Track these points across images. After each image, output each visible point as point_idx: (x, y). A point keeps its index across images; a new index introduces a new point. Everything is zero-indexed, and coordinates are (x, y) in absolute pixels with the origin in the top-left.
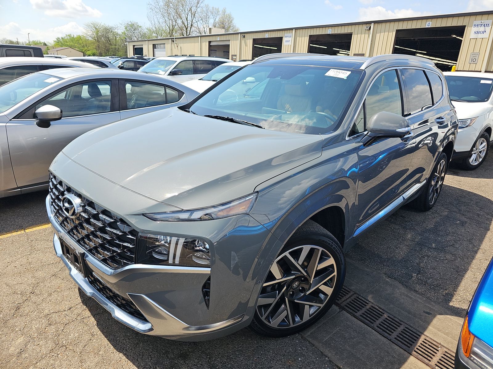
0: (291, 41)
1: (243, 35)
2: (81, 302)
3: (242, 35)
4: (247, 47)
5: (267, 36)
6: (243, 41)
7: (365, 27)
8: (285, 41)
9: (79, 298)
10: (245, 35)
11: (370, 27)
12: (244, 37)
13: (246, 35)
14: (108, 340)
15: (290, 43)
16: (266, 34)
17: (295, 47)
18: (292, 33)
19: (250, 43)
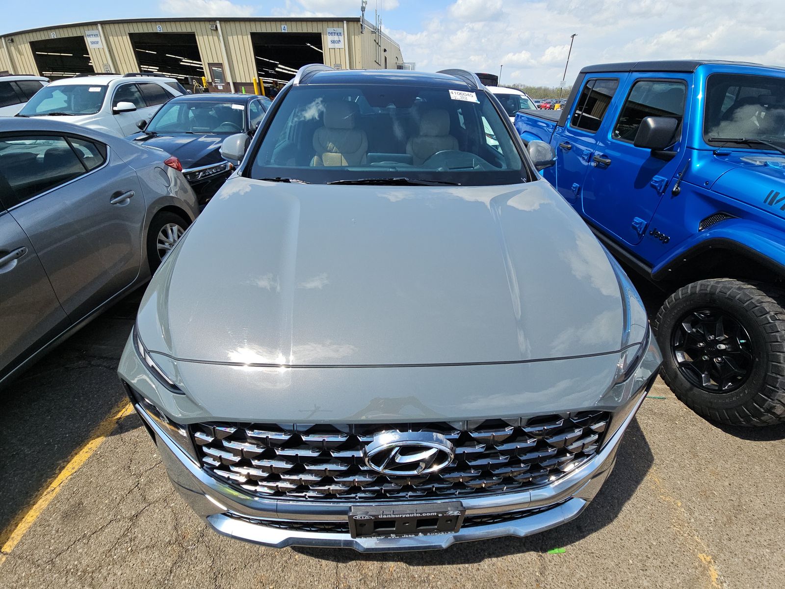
0: (100, 43)
1: (10, 38)
2: (335, 563)
3: (7, 39)
4: (23, 57)
5: (53, 35)
6: (13, 48)
7: (208, 25)
8: (90, 43)
9: (324, 562)
10: (13, 37)
11: (216, 26)
12: (12, 41)
13: (16, 38)
14: (449, 564)
15: (100, 45)
16: (52, 33)
17: (111, 50)
18: (98, 29)
19: (27, 49)
